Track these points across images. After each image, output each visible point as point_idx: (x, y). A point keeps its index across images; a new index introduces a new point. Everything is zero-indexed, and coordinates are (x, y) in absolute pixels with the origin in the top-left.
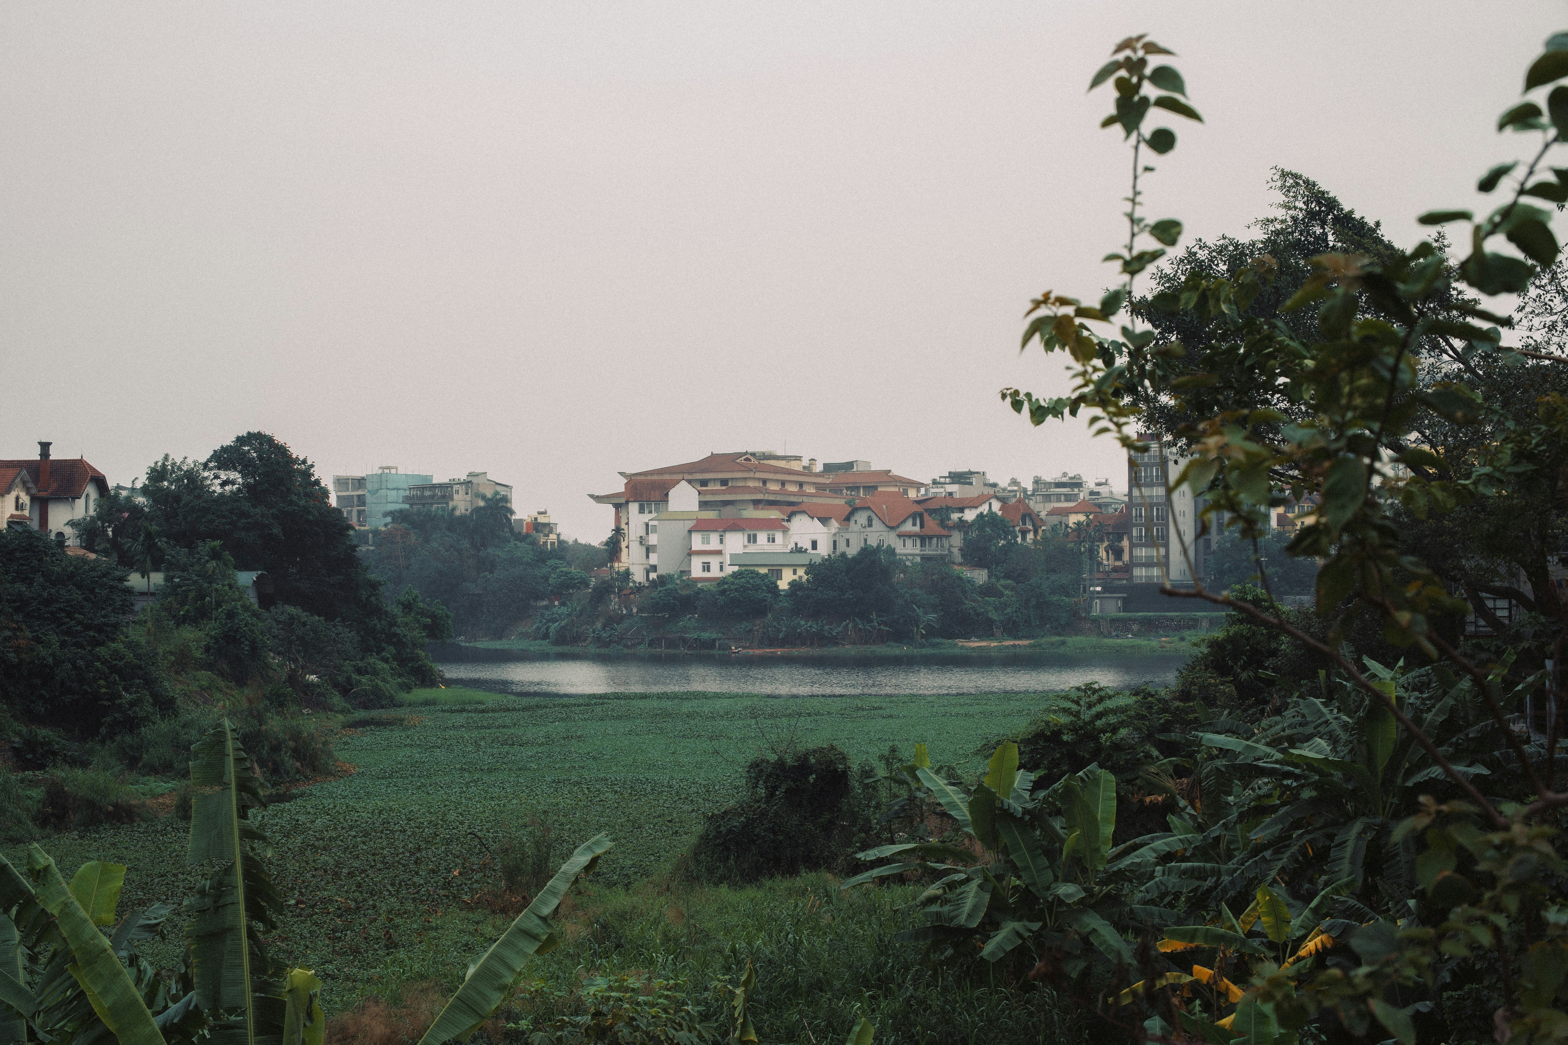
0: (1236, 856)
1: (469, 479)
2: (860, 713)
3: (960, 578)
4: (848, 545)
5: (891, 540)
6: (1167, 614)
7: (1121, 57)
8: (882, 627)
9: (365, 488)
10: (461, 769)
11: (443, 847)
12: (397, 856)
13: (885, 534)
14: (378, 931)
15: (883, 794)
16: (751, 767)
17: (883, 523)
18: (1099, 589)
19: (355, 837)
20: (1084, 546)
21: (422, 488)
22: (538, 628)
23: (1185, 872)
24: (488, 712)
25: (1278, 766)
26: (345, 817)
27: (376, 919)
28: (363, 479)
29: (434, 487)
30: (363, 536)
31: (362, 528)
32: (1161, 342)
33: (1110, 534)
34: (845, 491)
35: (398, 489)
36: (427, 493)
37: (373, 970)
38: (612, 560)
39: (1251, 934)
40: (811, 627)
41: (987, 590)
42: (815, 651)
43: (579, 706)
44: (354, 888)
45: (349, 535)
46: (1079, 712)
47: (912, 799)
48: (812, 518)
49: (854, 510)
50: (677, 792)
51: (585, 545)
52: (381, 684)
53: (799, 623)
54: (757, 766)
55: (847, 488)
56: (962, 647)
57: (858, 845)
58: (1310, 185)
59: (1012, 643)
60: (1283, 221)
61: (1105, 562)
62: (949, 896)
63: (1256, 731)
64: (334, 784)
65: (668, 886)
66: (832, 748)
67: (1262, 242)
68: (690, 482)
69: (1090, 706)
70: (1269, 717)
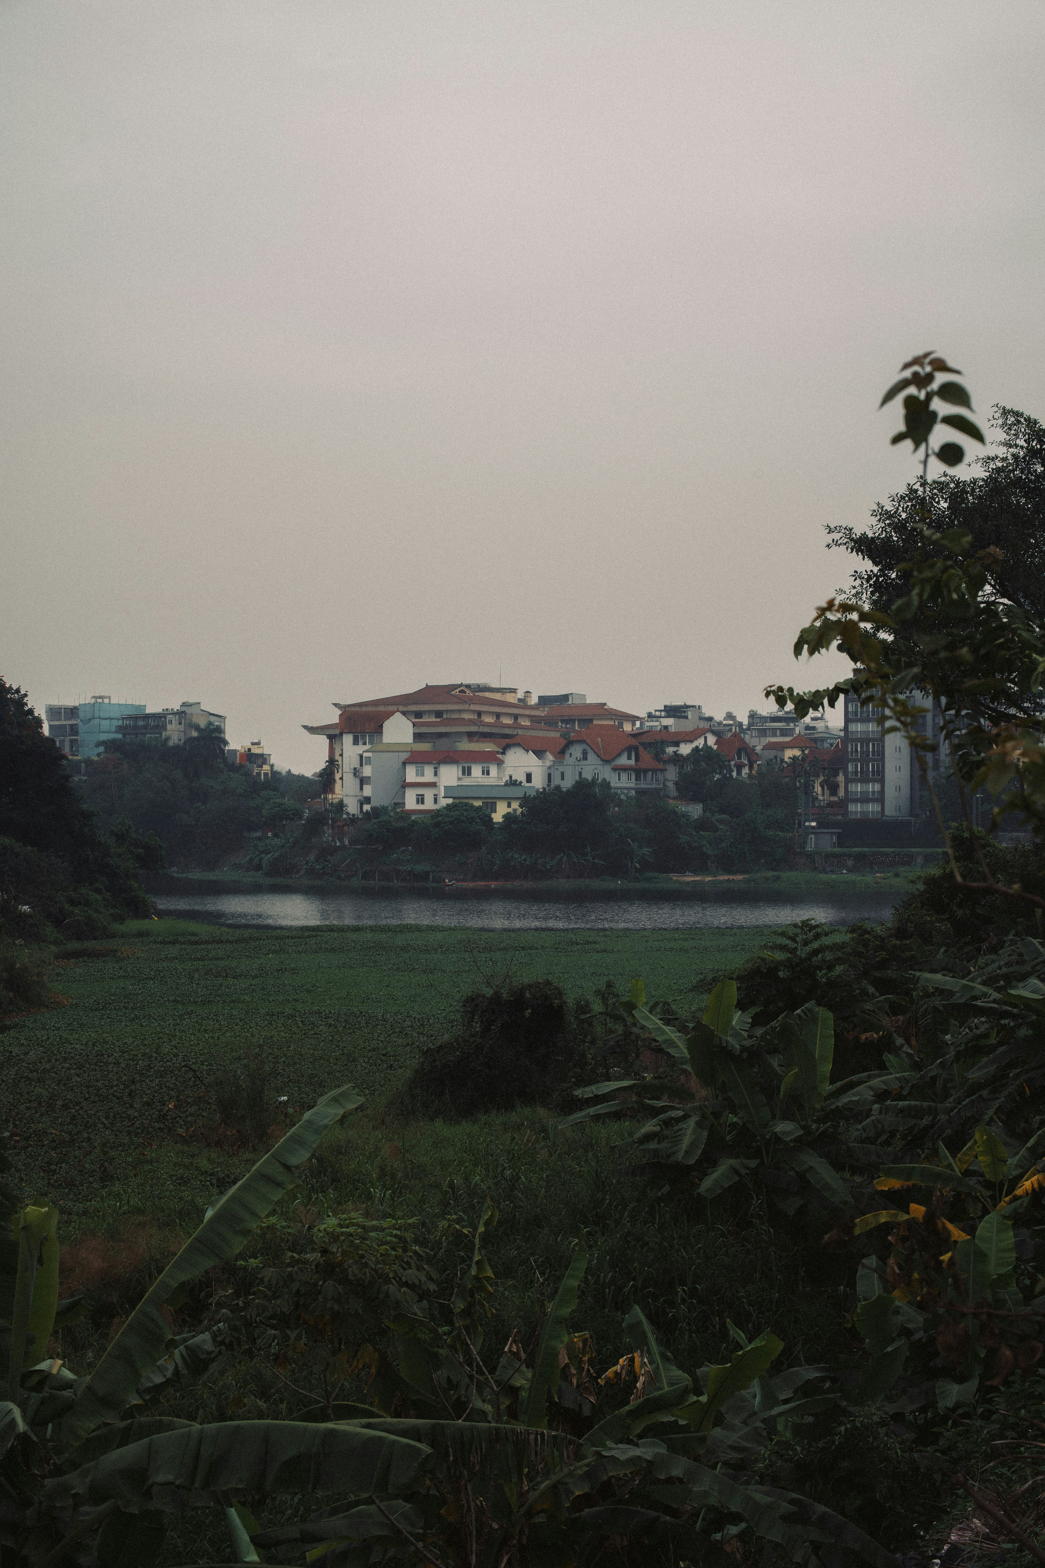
0: (952, 1095)
1: (183, 709)
2: (575, 948)
3: (675, 813)
4: (563, 779)
5: (606, 773)
6: (882, 850)
7: (908, 373)
8: (596, 861)
9: (78, 717)
10: (174, 1001)
11: (157, 1080)
12: (112, 1088)
13: (600, 768)
14: (92, 1163)
15: (599, 1029)
16: (466, 1001)
17: (598, 756)
18: (814, 824)
19: (69, 1069)
20: (800, 782)
21: (135, 718)
22: (251, 860)
23: (902, 1110)
24: (201, 944)
25: (996, 1006)
26: (58, 1049)
27: (90, 1152)
28: (76, 708)
29: (148, 717)
30: (76, 766)
31: (75, 758)
32: (881, 579)
33: (825, 769)
34: (560, 724)
35: (111, 719)
36: (141, 723)
37: (88, 1204)
38: (325, 792)
39: (967, 1173)
40: (525, 860)
41: (702, 825)
42: (528, 885)
43: (292, 938)
44: (68, 1120)
45: (62, 765)
46: (796, 949)
47: (627, 1034)
48: (527, 751)
49: (570, 743)
50: (392, 1026)
51: (299, 776)
52: (95, 915)
53: (512, 857)
54: (473, 1000)
55: (562, 721)
56: (677, 882)
57: (573, 1080)
58: (1031, 423)
59: (726, 878)
60: (1004, 459)
61: (820, 798)
62: (666, 1132)
63: (972, 969)
64: (47, 1015)
65: (383, 1120)
66: (548, 983)
67: (983, 480)
68: (404, 713)
69: (806, 943)
70: (985, 955)
